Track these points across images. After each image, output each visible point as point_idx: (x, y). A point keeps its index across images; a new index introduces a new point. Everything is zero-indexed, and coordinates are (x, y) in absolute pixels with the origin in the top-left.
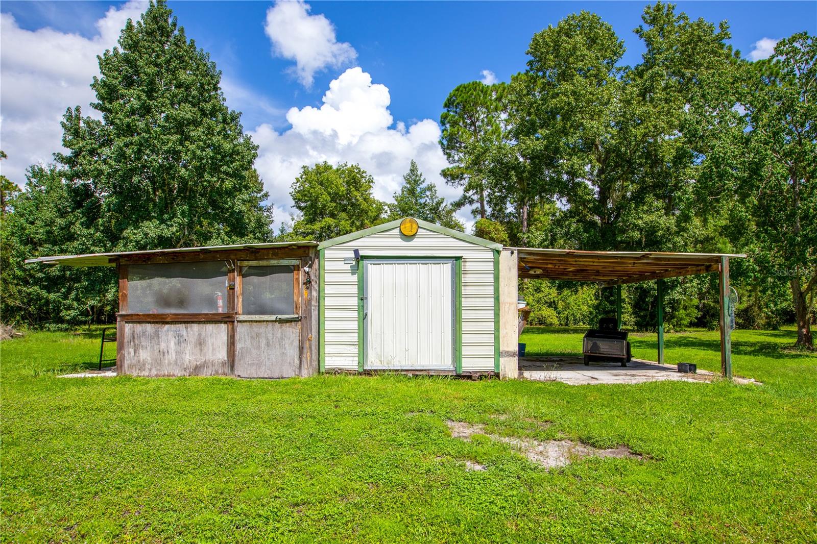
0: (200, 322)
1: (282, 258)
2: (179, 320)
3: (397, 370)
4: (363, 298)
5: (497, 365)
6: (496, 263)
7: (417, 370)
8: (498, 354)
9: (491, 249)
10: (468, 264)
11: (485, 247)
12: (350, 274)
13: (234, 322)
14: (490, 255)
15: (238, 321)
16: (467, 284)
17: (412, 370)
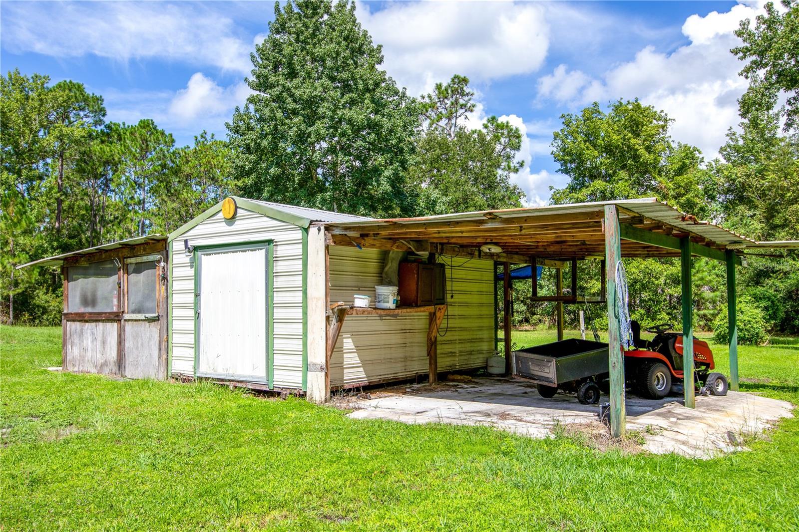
0: (103, 321)
1: (150, 254)
2: (93, 319)
3: (222, 380)
4: (197, 295)
5: (305, 382)
6: (305, 244)
7: (238, 381)
8: (307, 367)
9: (299, 227)
10: (279, 248)
11: (294, 224)
12: (190, 267)
13: (120, 321)
14: (298, 235)
15: (125, 320)
16: (278, 275)
17: (233, 381)
